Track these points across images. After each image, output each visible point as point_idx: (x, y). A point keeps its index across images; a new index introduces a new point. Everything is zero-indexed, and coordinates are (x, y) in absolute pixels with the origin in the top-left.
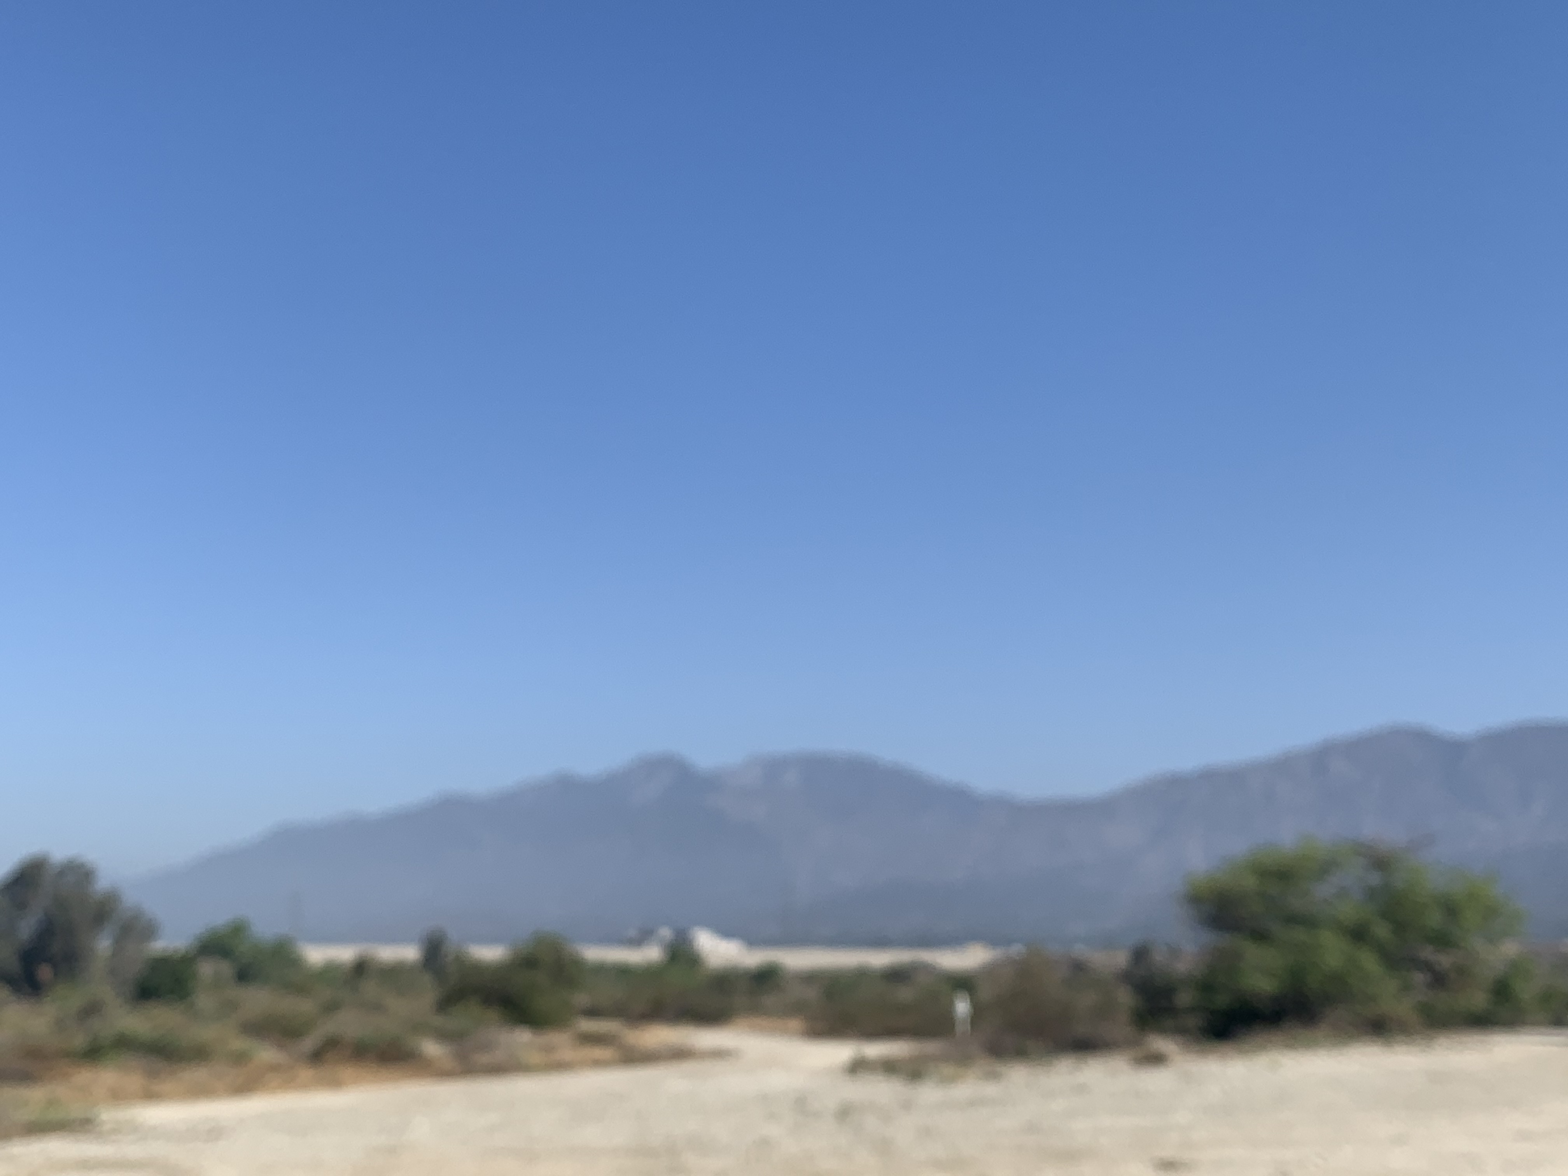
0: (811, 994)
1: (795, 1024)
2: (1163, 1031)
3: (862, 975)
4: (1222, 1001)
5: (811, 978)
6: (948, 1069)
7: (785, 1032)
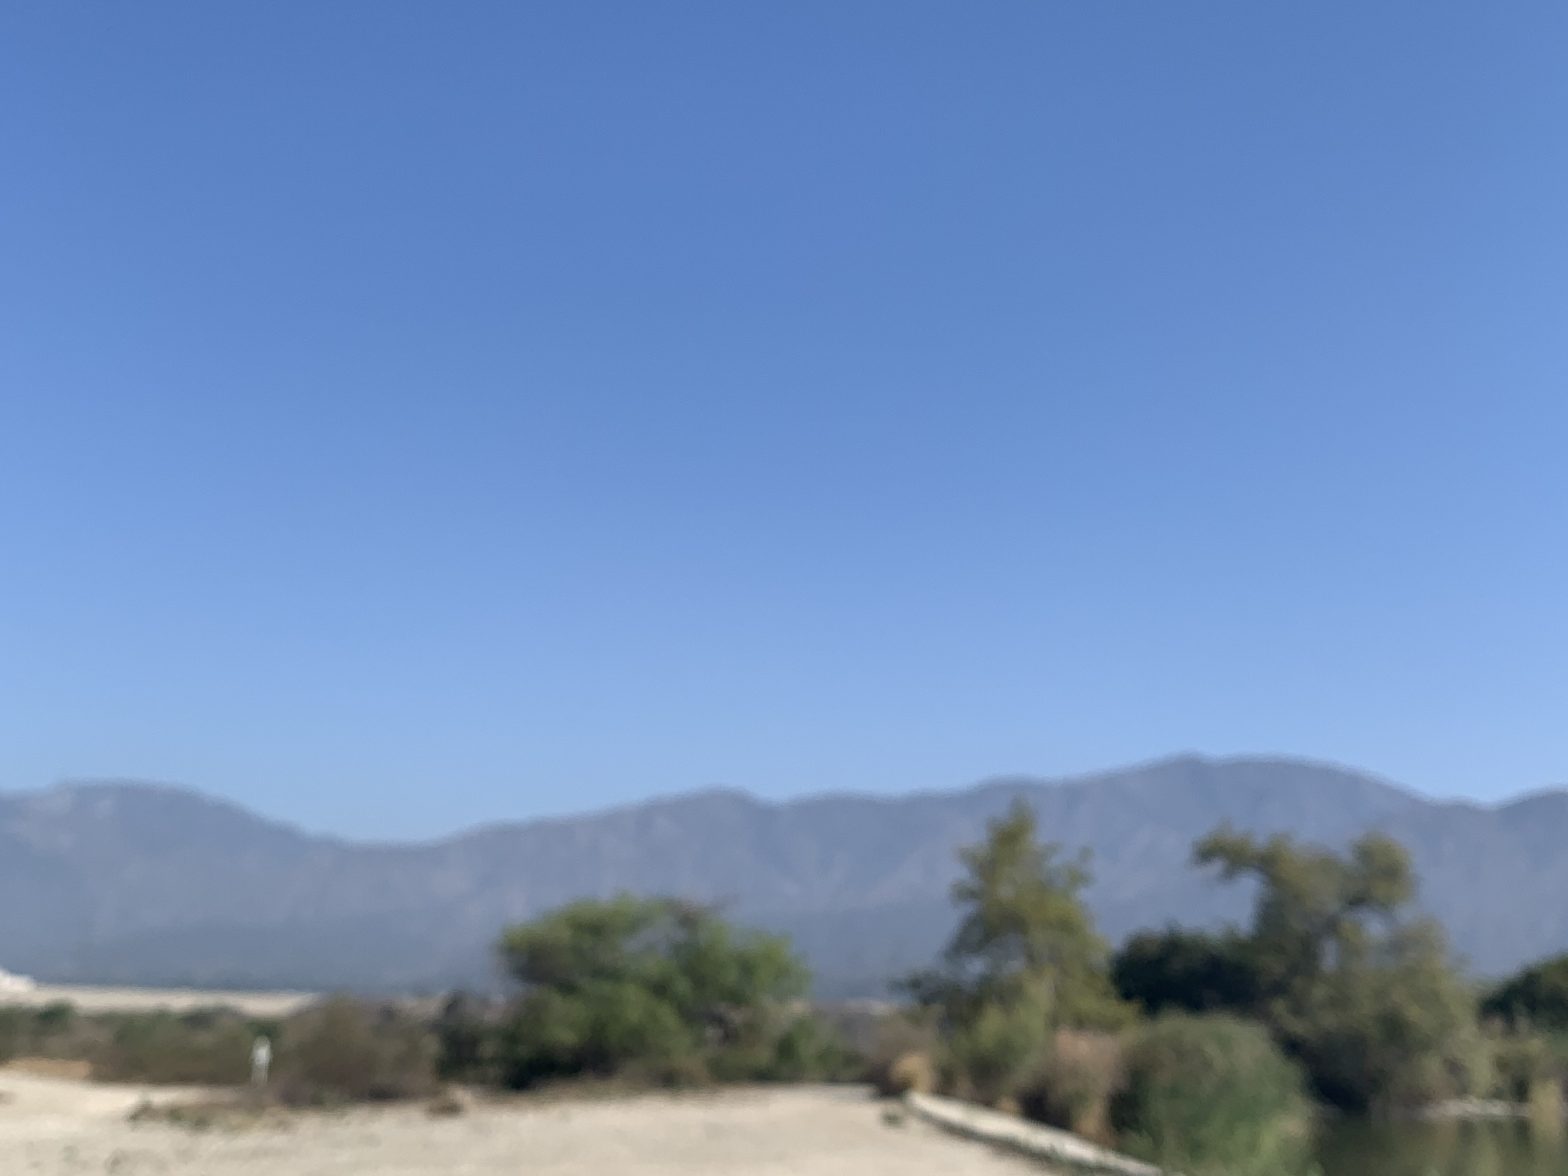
0: (103, 1036)
1: (82, 1067)
2: (465, 1081)
3: (160, 1017)
4: (524, 1051)
5: (105, 1019)
6: (235, 1119)
7: (66, 1076)
